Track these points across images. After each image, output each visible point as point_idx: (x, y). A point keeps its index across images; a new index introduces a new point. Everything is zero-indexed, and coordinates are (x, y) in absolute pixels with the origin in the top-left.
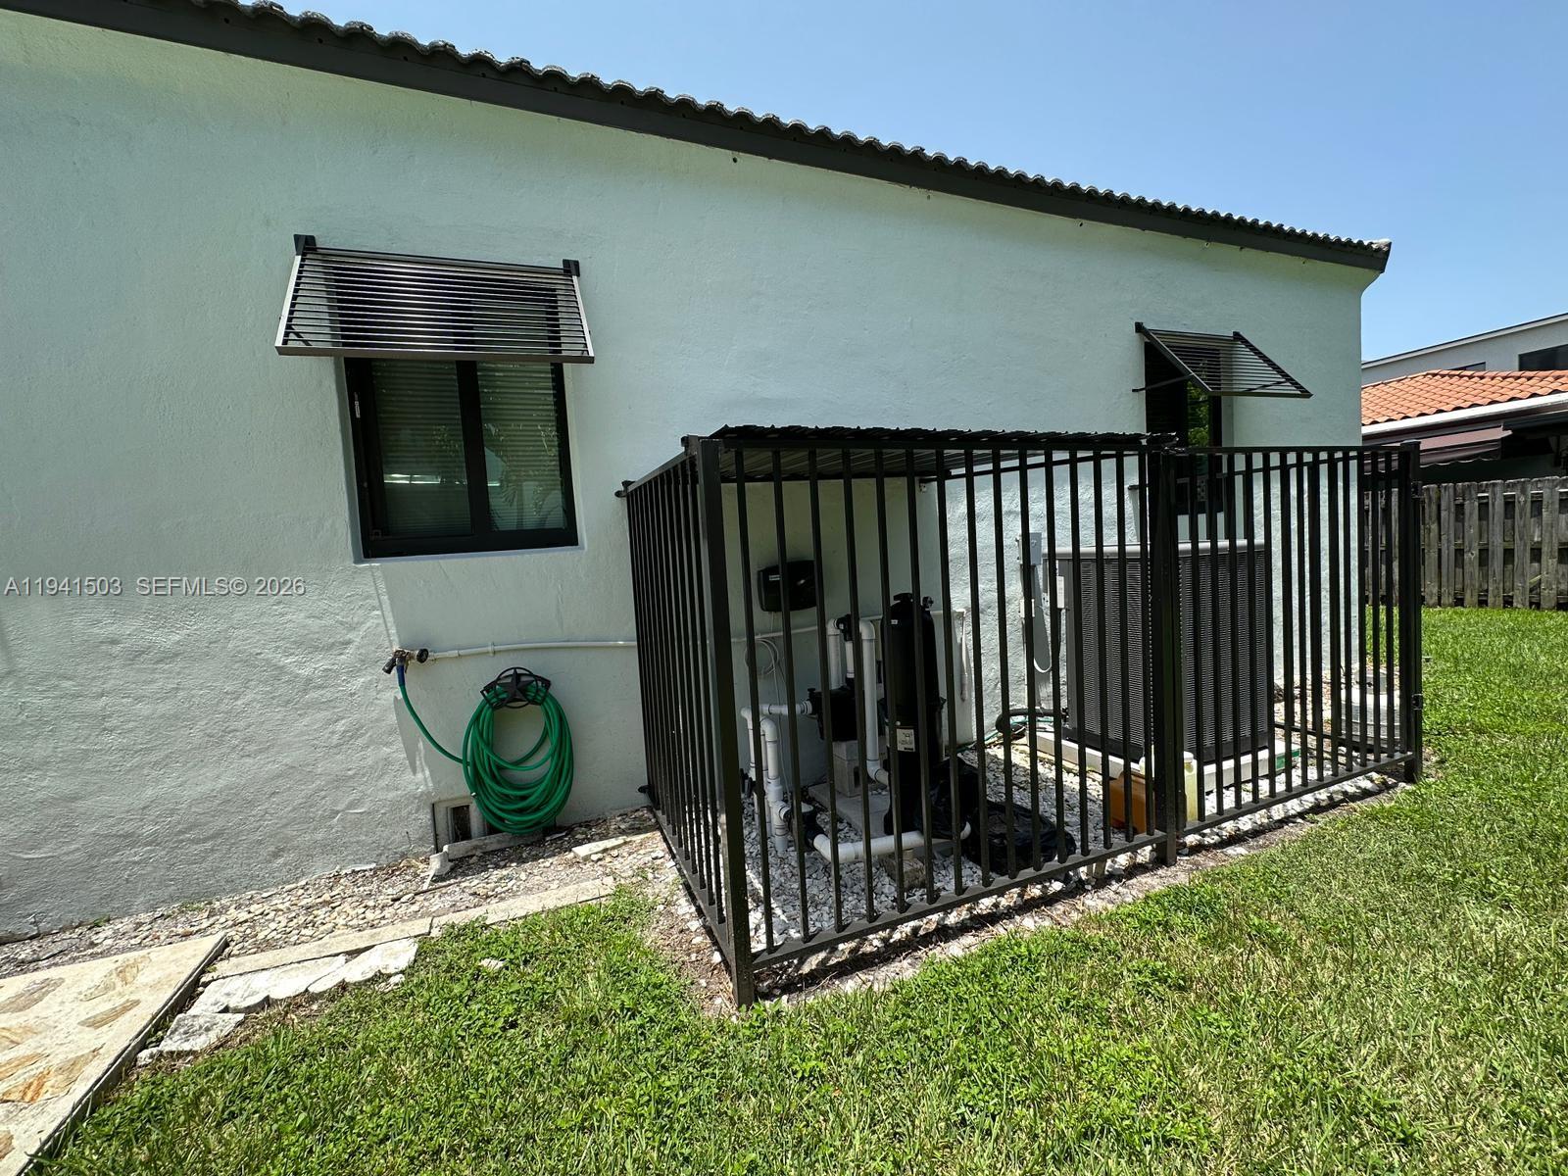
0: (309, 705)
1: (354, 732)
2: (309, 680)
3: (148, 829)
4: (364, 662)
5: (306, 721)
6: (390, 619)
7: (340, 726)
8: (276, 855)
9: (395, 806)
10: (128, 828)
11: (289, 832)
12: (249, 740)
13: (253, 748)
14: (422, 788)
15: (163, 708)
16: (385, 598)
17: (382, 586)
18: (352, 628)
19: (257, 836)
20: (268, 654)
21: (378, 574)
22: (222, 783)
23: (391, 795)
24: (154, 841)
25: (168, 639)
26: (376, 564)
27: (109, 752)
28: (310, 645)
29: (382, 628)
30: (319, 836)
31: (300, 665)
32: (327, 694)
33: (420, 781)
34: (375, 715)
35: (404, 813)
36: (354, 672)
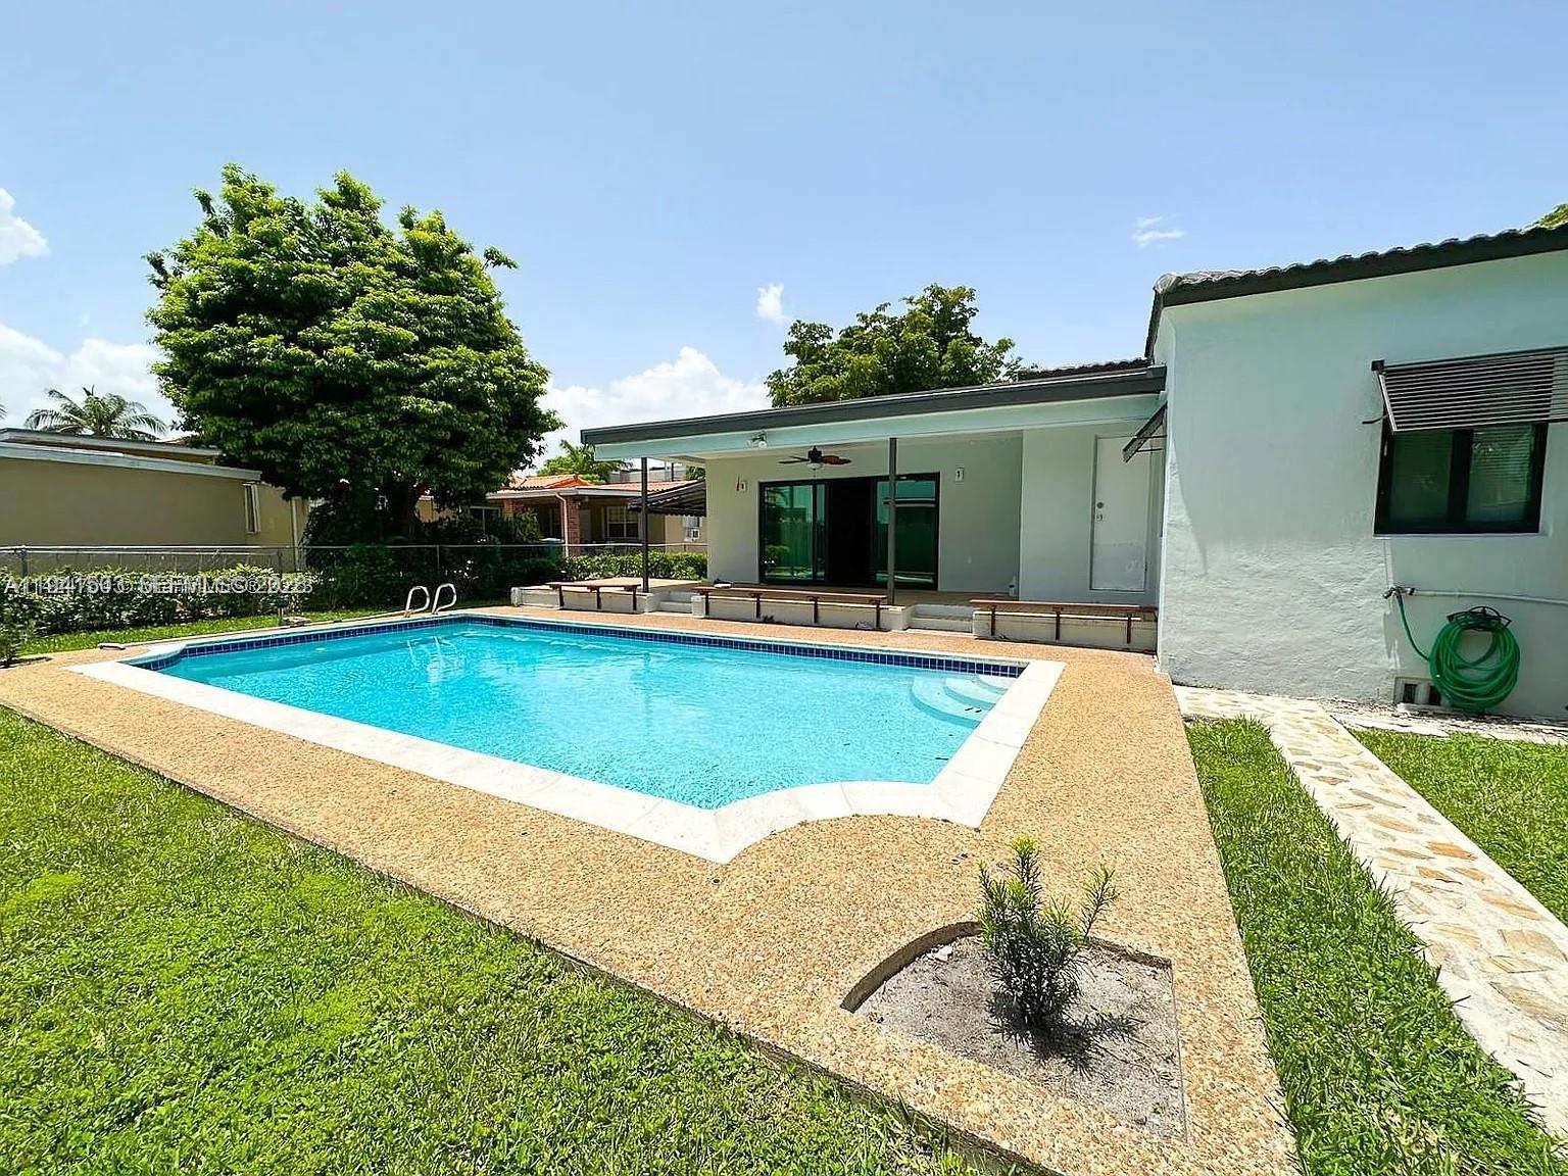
0: (1333, 609)
1: (1358, 628)
2: (1336, 596)
3: (1246, 653)
4: (1370, 591)
5: (1331, 617)
6: (1390, 569)
7: (1350, 623)
8: (1302, 681)
9: (1374, 673)
10: (1238, 650)
11: (1311, 671)
12: (1300, 621)
13: (1301, 626)
14: (1393, 667)
15: (1262, 599)
16: (1389, 557)
17: (1389, 551)
18: (1366, 572)
19: (1295, 669)
20: (1316, 580)
21: (1388, 543)
22: (1282, 640)
23: (1372, 666)
24: (1246, 659)
25: (1268, 567)
26: (1387, 537)
27: (1234, 614)
28: (1339, 578)
29: (1384, 574)
30: (1327, 677)
31: (1333, 587)
32: (1345, 605)
33: (1393, 663)
34: (1371, 621)
35: (1378, 678)
36: (1362, 596)
